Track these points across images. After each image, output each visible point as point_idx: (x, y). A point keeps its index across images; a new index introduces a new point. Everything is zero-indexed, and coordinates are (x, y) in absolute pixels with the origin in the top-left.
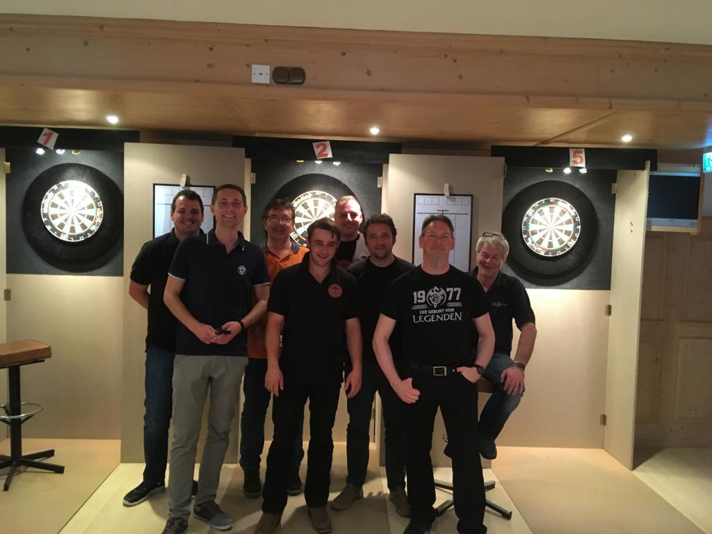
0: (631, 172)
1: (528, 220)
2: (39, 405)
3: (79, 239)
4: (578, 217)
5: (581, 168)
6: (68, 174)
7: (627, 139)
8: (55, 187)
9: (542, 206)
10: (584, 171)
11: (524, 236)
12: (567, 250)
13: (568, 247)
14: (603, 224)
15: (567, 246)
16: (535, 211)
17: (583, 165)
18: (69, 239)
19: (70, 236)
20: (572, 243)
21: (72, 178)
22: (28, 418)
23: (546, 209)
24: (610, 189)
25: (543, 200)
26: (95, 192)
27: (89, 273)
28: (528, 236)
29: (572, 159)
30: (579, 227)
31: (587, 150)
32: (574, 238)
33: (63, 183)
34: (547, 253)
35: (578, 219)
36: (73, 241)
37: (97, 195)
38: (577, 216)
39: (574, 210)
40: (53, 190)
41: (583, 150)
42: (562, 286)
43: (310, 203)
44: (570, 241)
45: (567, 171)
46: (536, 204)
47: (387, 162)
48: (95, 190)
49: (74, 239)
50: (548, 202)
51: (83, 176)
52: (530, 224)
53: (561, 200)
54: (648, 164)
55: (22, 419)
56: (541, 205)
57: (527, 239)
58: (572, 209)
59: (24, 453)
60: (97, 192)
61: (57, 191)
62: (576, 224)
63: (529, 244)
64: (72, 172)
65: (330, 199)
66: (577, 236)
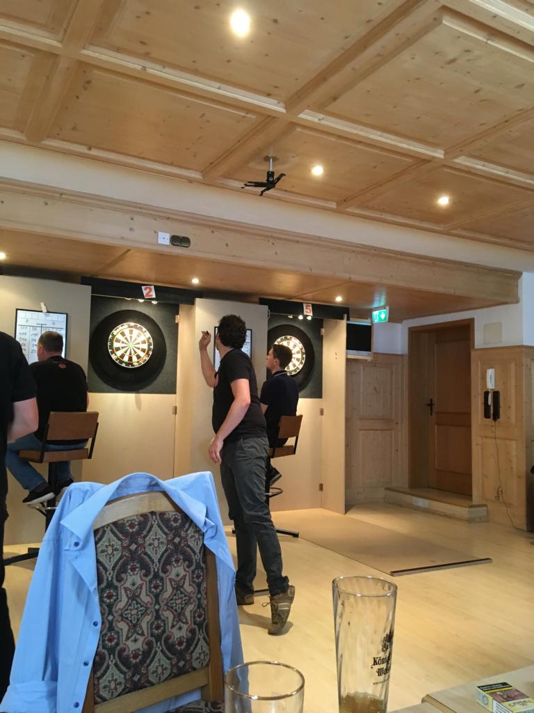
0: (335, 320)
4: (303, 349)
5: (308, 316)
7: (339, 299)
10: (309, 318)
12: (298, 371)
14: (316, 354)
15: (298, 368)
17: (311, 314)
20: (301, 367)
24: (320, 331)
25: (283, 337)
29: (305, 310)
30: (304, 356)
31: (313, 305)
32: (301, 363)
35: (304, 351)
39: (301, 345)
41: (310, 305)
43: (127, 332)
45: (301, 317)
47: (194, 304)
50: (286, 339)
53: (293, 337)
54: (346, 316)
62: (303, 353)
65: (141, 329)
66: (303, 361)
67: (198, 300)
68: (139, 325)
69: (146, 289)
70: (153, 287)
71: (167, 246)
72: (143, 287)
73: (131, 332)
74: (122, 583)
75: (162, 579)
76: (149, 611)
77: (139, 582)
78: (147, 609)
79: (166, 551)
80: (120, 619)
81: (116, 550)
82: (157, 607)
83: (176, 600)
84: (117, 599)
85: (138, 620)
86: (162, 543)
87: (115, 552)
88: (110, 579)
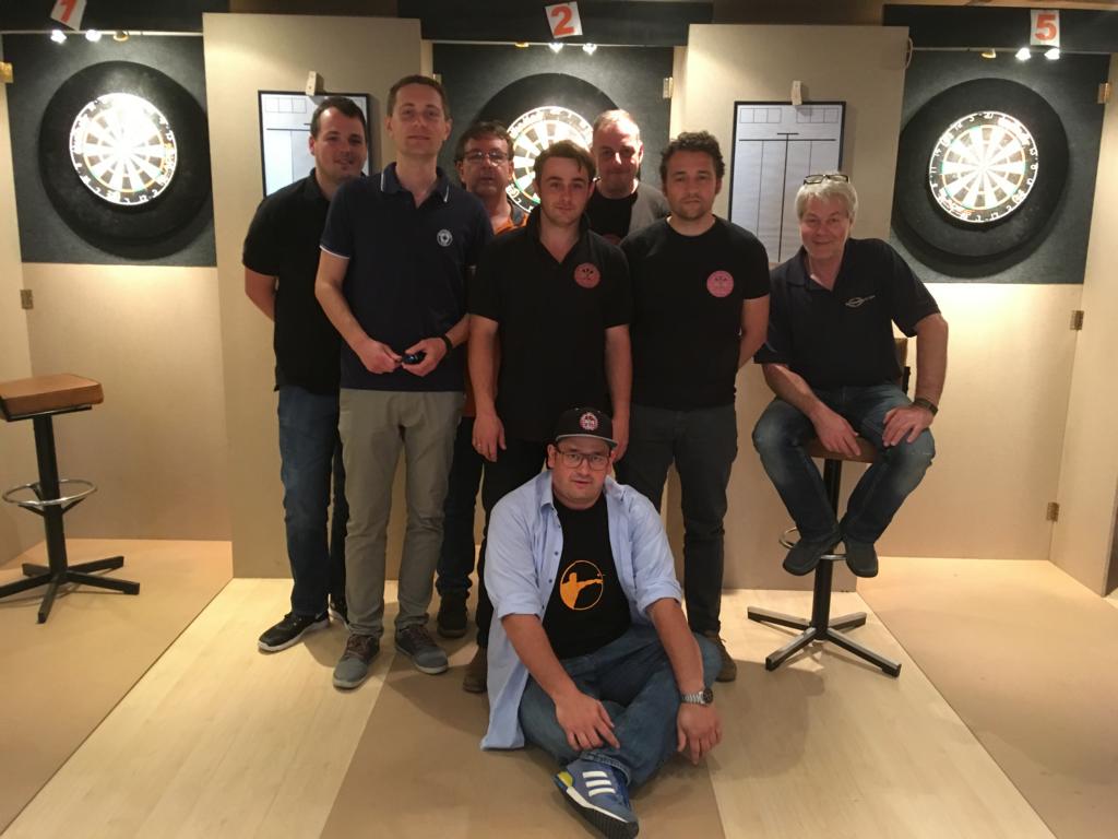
1: (941, 155)
2: (89, 484)
3: (139, 200)
4: (1035, 148)
5: (1048, 48)
6: (112, 83)
8: (91, 106)
9: (970, 127)
10: (1053, 55)
11: (933, 186)
12: (1011, 209)
13: (1013, 204)
14: (1077, 161)
15: (1010, 202)
16: (956, 137)
17: (1056, 42)
18: (123, 200)
19: (124, 195)
20: (1021, 197)
21: (118, 90)
22: (74, 503)
23: (976, 132)
24: (1095, 92)
25: (971, 116)
26: (159, 113)
27: (162, 260)
28: (941, 185)
29: (1035, 30)
30: (1035, 167)
31: (1063, 13)
32: (1024, 187)
33: (103, 99)
34: (973, 216)
35: (1034, 151)
36: (129, 203)
37: (164, 120)
38: (1031, 146)
39: (1029, 135)
40: (88, 111)
41: (1057, 14)
42: (997, 277)
43: (541, 130)
44: (1017, 192)
45: (1024, 54)
46: (958, 124)
47: (684, 42)
48: (160, 110)
49: (131, 201)
50: (980, 120)
51: (138, 83)
52: (945, 161)
53: (1004, 115)
55: (63, 506)
56: (967, 125)
57: (937, 190)
58: (1024, 131)
59: (71, 563)
60: (165, 114)
61: (96, 112)
62: (1030, 160)
63: (941, 200)
64: (118, 77)
66: (1031, 183)
67: (696, 31)
69: (555, 14)
70: (573, 5)
72: (549, 10)
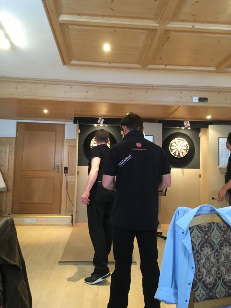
43: (177, 142)
65: (183, 140)
67: (210, 126)
68: (182, 139)
69: (185, 123)
70: (188, 122)
71: (197, 103)
72: (184, 122)
73: (179, 142)
74: (203, 252)
75: (219, 253)
76: (215, 266)
77: (210, 253)
78: (214, 265)
79: (221, 240)
80: (202, 267)
81: (199, 237)
82: (218, 265)
83: (226, 263)
84: (201, 258)
85: (210, 269)
86: (219, 237)
87: (199, 238)
88: (197, 249)
